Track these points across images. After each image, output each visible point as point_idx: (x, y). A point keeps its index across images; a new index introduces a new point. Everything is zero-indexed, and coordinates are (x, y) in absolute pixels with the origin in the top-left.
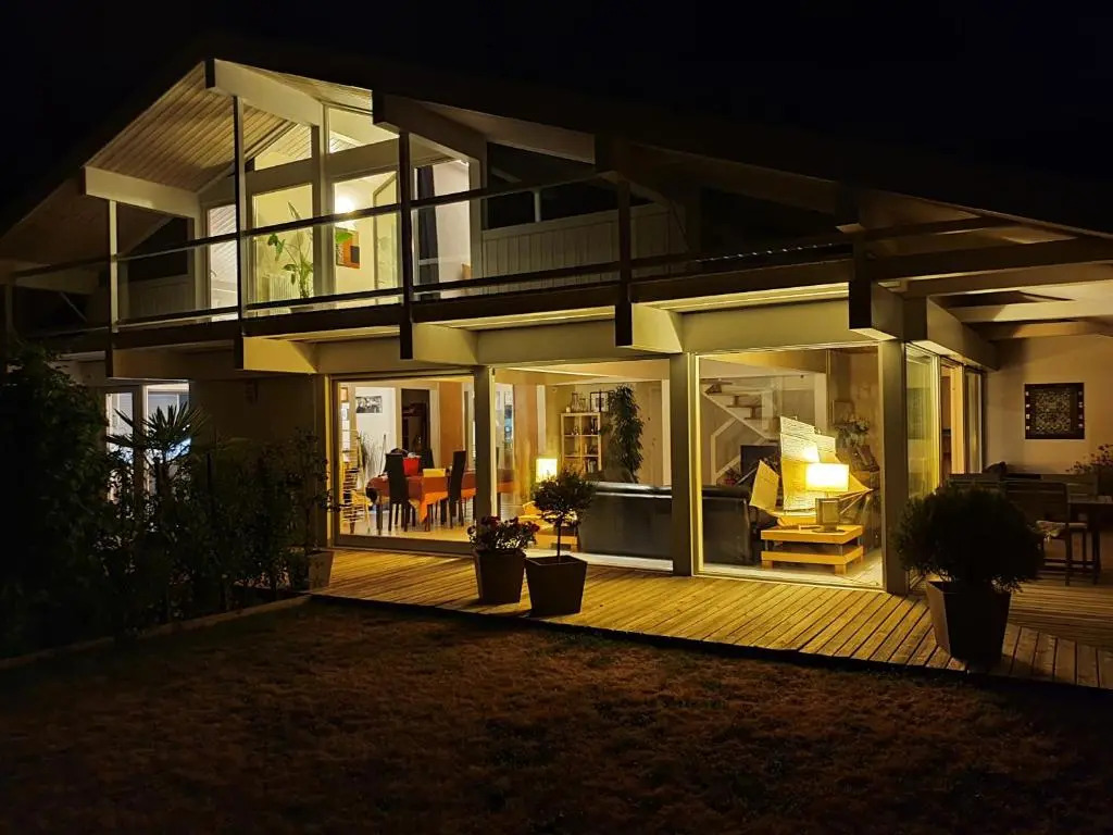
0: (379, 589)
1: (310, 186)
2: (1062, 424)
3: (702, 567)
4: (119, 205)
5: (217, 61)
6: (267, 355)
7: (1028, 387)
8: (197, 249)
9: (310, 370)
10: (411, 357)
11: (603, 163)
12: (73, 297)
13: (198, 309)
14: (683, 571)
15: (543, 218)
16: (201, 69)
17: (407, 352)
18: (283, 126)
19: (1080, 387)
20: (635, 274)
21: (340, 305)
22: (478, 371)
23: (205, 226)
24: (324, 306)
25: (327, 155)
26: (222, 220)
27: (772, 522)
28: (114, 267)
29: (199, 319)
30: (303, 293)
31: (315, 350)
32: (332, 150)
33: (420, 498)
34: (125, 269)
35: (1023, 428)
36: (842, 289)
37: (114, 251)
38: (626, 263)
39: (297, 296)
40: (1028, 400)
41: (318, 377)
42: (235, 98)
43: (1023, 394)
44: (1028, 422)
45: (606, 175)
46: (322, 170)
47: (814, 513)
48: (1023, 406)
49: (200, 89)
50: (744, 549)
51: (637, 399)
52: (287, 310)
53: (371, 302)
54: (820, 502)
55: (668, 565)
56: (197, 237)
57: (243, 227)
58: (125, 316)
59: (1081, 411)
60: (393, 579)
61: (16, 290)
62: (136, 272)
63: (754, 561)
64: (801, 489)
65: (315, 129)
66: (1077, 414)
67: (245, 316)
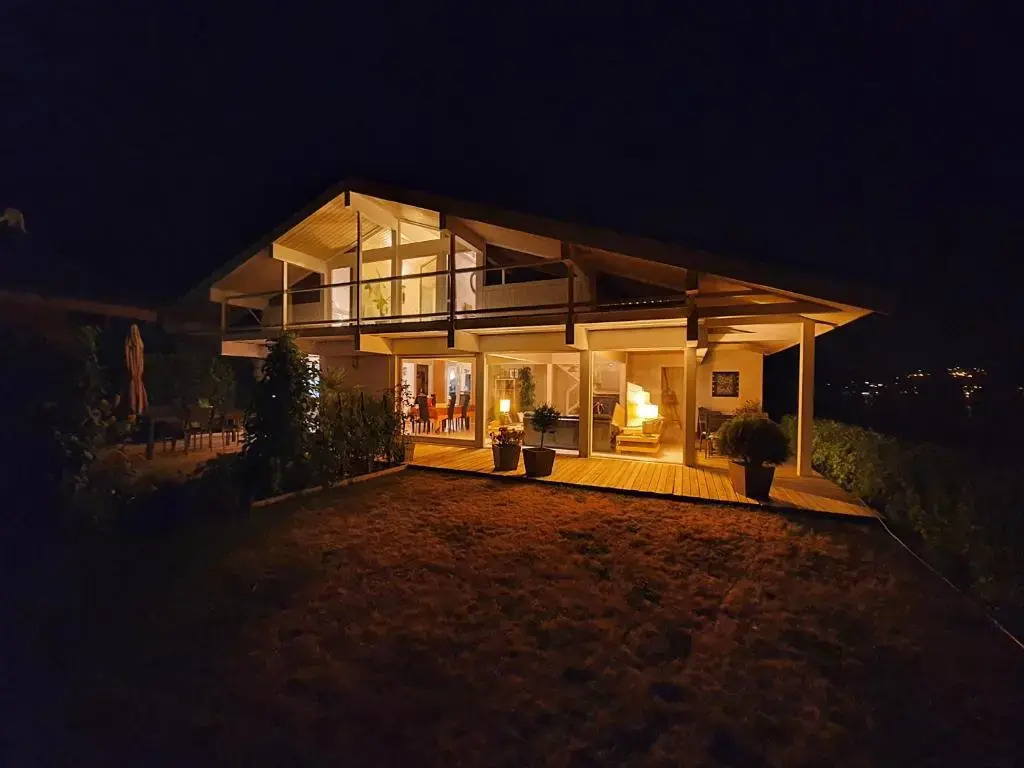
0: (441, 462)
1: (390, 262)
2: (729, 390)
3: (592, 454)
4: (289, 265)
5: (351, 193)
6: (371, 344)
7: (714, 373)
8: (325, 289)
9: (389, 352)
10: (453, 346)
11: (564, 255)
12: (254, 310)
13: (325, 319)
14: (584, 455)
15: (506, 282)
16: (342, 196)
17: (451, 343)
18: (378, 228)
19: (737, 374)
20: (575, 310)
21: (404, 321)
22: (478, 355)
23: (330, 278)
24: (396, 321)
25: (400, 246)
26: (341, 275)
27: (619, 432)
28: (285, 296)
29: (326, 325)
30: (381, 314)
31: (392, 342)
32: (402, 243)
33: (435, 418)
34: (291, 297)
35: (711, 392)
36: (684, 321)
37: (285, 287)
38: (571, 305)
39: (379, 316)
40: (714, 379)
41: (391, 357)
42: (358, 213)
43: (712, 376)
44: (713, 389)
45: (564, 261)
46: (397, 253)
47: (641, 428)
48: (711, 382)
49: (340, 206)
50: (608, 444)
51: (532, 373)
52: (373, 322)
53: (418, 320)
54: (644, 423)
55: (577, 453)
56: (326, 283)
57: (355, 279)
58: (291, 321)
59: (737, 384)
60: (443, 457)
61: (227, 305)
62: (296, 299)
63: (613, 450)
64: (635, 417)
65: (394, 232)
66: (736, 385)
67: (361, 323)
